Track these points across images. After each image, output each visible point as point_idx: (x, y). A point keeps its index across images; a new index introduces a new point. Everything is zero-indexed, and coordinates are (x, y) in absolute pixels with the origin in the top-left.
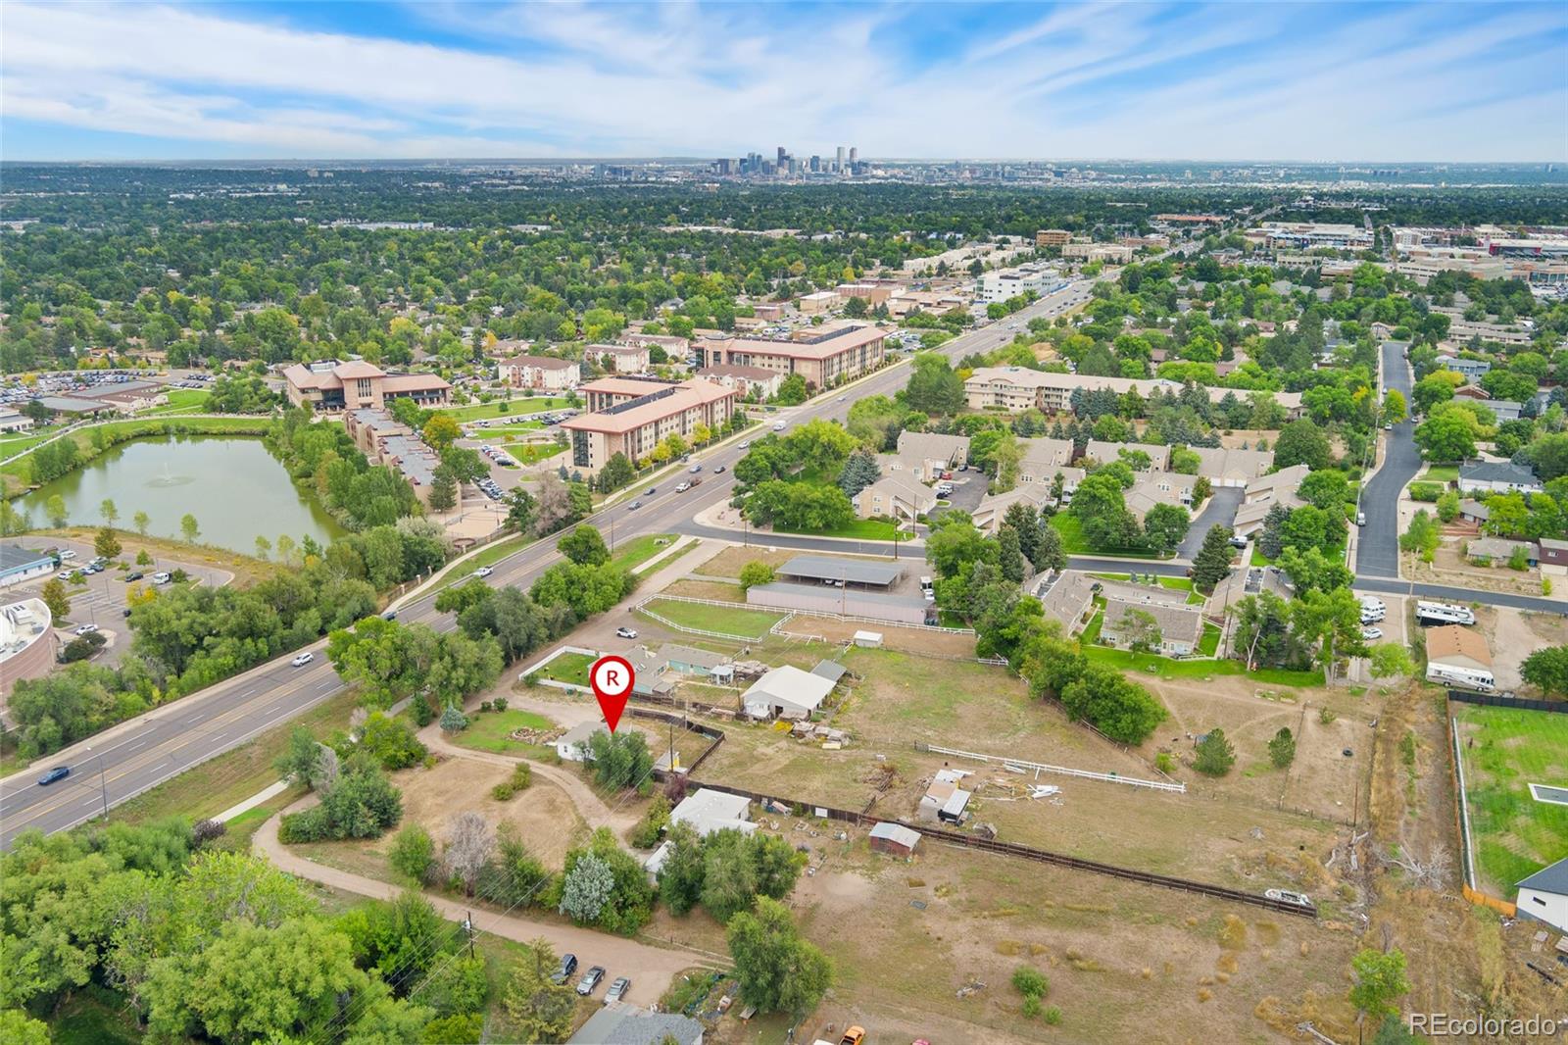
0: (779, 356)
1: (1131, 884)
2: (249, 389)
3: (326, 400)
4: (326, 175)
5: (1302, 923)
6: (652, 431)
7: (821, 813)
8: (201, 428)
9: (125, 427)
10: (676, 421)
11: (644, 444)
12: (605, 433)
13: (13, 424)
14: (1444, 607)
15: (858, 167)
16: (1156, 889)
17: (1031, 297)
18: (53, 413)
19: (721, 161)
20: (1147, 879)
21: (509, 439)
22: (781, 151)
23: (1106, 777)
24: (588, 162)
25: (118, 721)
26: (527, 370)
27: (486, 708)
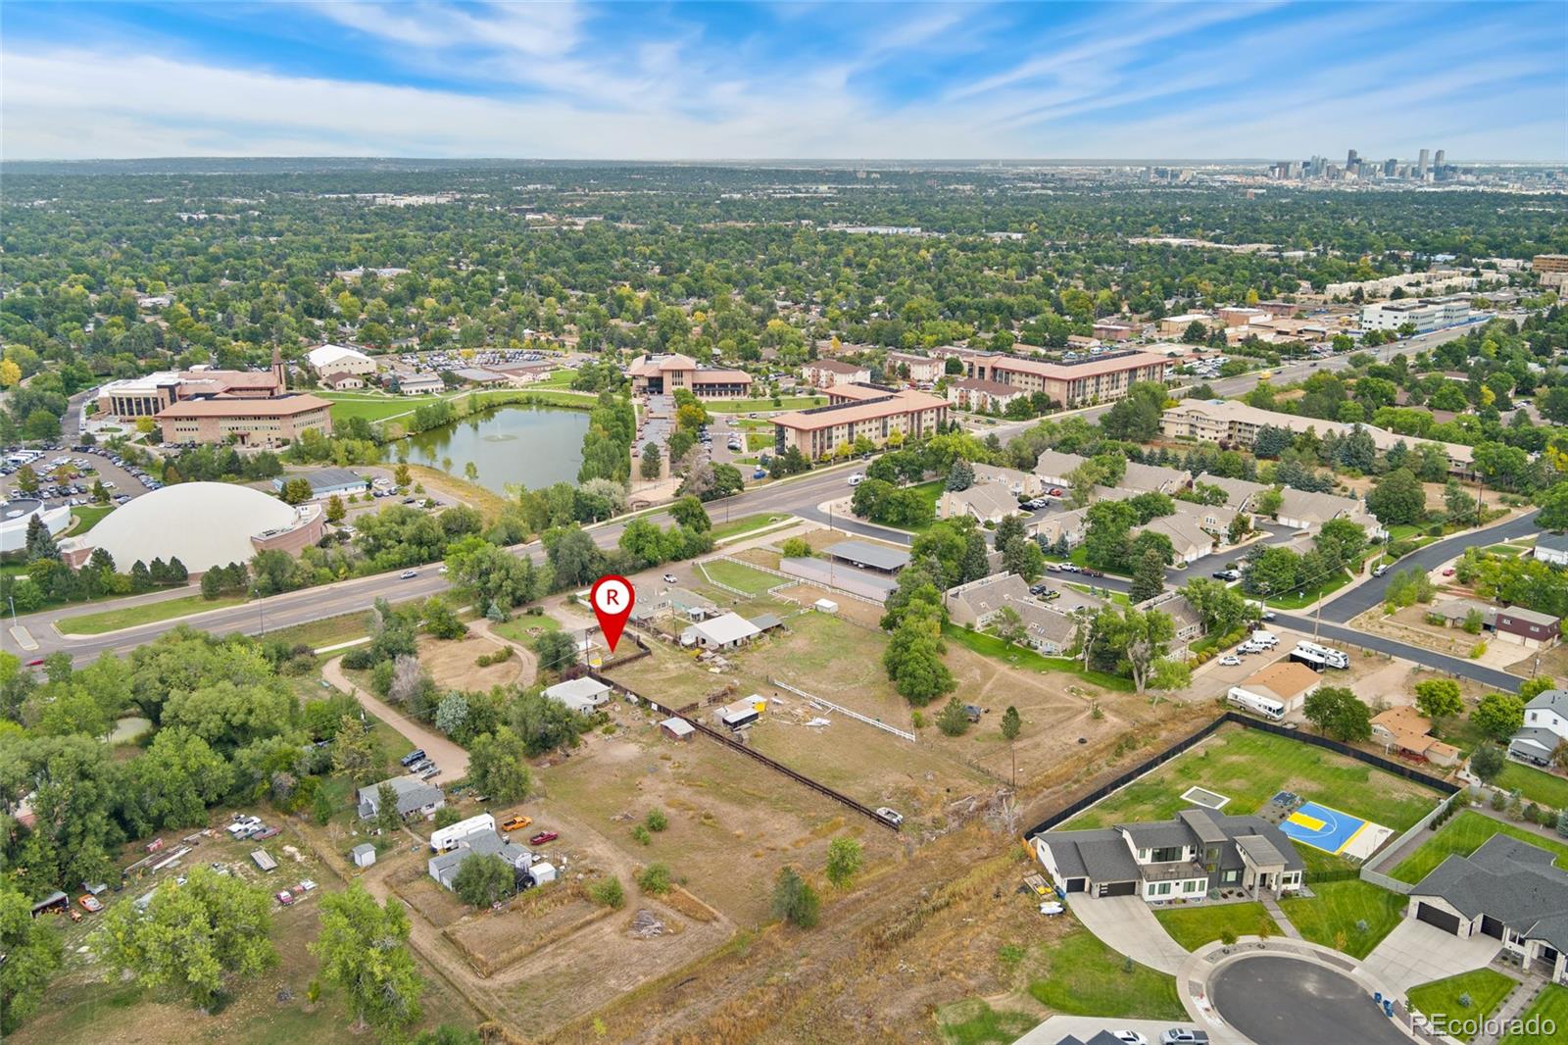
0: (1034, 375)
1: (802, 787)
2: (605, 372)
3: (650, 386)
4: (874, 176)
5: (887, 832)
6: (846, 431)
7: (654, 707)
8: (552, 401)
9: (498, 395)
10: (875, 424)
11: (834, 441)
12: (797, 429)
13: (430, 387)
14: (1319, 648)
15: (1442, 172)
16: (815, 793)
17: (1408, 331)
18: (465, 381)
19: (1281, 165)
20: (812, 785)
21: (751, 429)
22: (1352, 153)
23: (871, 721)
24: (1139, 163)
25: (314, 584)
26: (823, 373)
27: (530, 613)
